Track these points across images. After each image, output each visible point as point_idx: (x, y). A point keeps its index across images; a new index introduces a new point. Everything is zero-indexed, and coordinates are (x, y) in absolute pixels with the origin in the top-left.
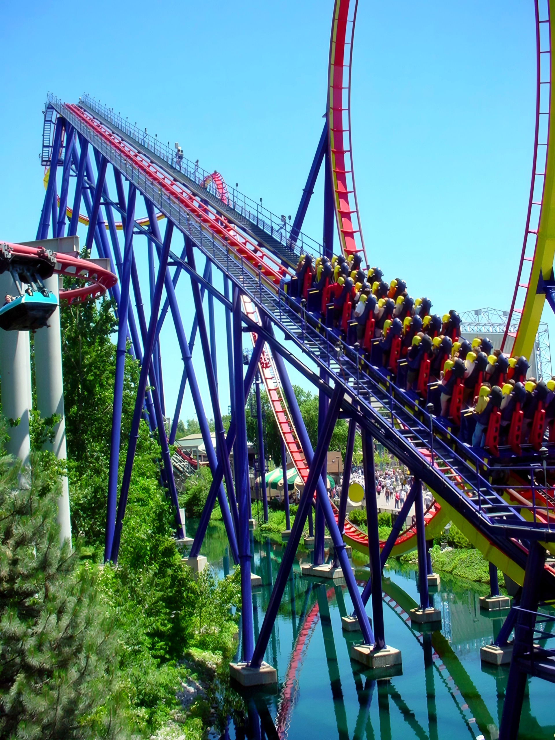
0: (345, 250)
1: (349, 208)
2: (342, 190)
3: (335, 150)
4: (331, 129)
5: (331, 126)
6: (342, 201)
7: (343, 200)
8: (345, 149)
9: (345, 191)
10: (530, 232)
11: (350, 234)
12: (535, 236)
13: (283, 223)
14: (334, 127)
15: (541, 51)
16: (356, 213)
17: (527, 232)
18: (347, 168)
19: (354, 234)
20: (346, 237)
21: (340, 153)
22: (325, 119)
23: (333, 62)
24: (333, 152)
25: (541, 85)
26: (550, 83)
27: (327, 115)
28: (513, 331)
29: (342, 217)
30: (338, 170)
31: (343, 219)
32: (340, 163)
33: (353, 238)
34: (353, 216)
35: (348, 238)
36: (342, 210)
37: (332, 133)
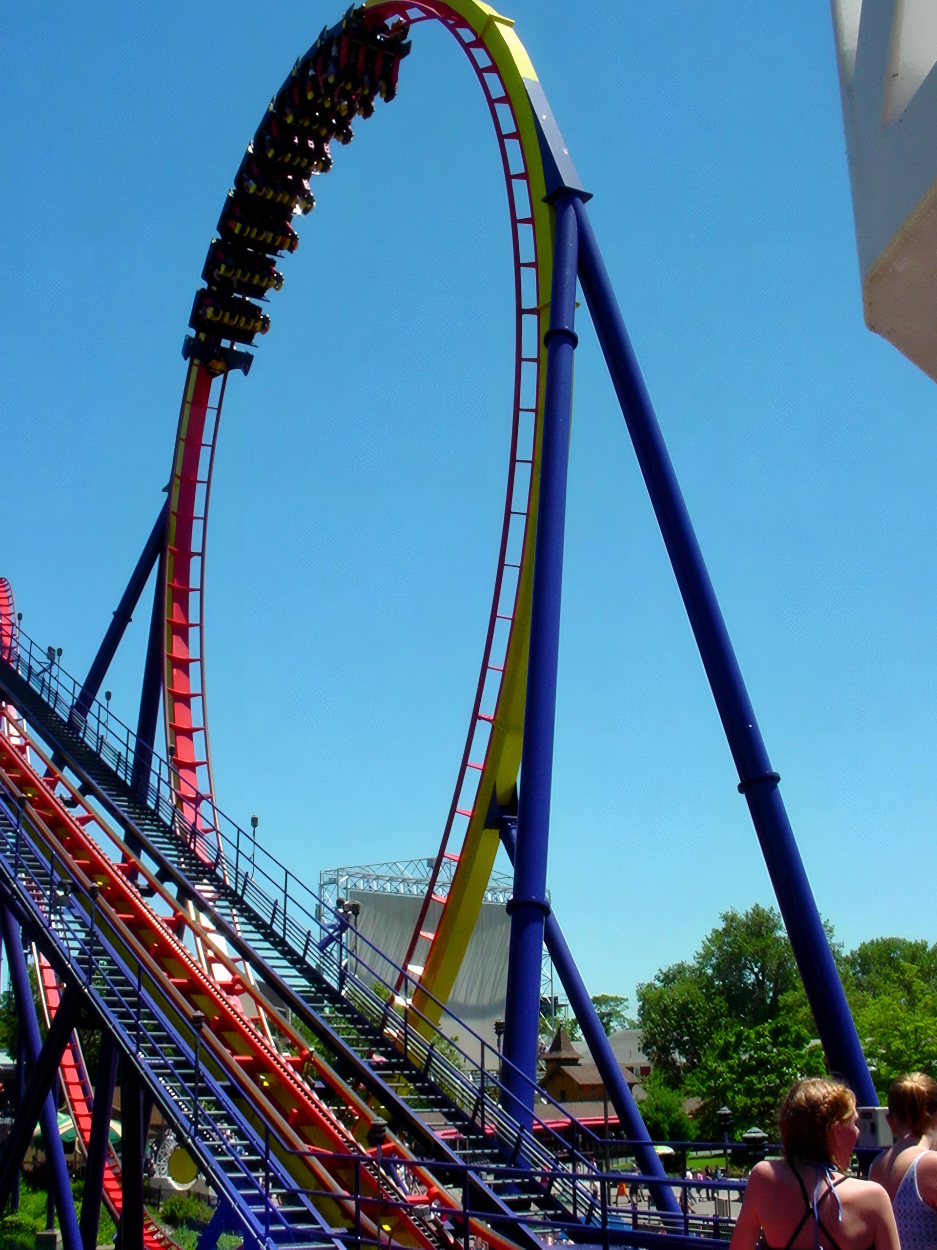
0: (171, 725)
1: (188, 652)
2: (178, 619)
3: (176, 549)
4: (173, 513)
5: (174, 507)
6: (177, 640)
7: (179, 638)
8: (193, 550)
9: (184, 622)
10: (481, 718)
11: (185, 699)
12: (490, 725)
13: (49, 662)
14: (178, 510)
15: (521, 407)
16: (199, 663)
17: (476, 717)
18: (194, 582)
19: (192, 699)
20: (176, 704)
21: (184, 556)
22: (166, 494)
23: (190, 398)
24: (171, 551)
25: (517, 464)
26: (532, 462)
27: (168, 489)
28: (441, 894)
29: (174, 666)
30: (176, 585)
31: (175, 670)
32: (183, 573)
33: (189, 706)
34: (194, 668)
35: (180, 707)
36: (175, 655)
37: (173, 520)
